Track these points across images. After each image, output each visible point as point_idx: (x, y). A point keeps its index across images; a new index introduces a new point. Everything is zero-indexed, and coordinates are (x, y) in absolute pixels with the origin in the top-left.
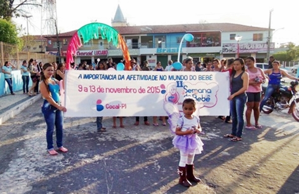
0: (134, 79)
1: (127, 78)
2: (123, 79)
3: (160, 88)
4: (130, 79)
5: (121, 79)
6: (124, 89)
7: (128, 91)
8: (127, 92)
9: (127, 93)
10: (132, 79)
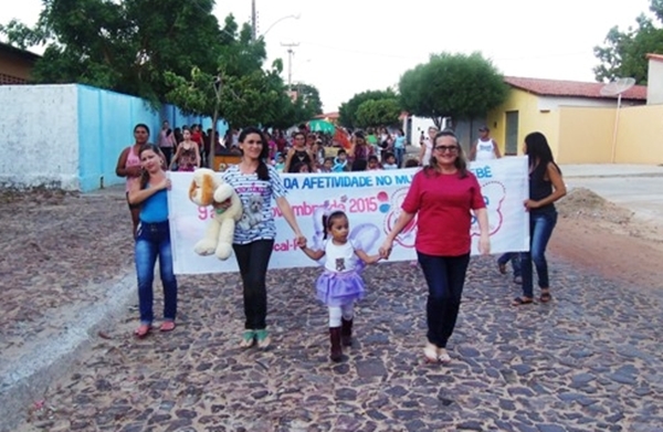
0: (319, 186)
1: (305, 184)
2: (295, 187)
3: (376, 201)
4: (311, 187)
5: (290, 187)
6: (298, 208)
7: (308, 210)
8: (304, 213)
9: (305, 217)
10: (315, 186)
